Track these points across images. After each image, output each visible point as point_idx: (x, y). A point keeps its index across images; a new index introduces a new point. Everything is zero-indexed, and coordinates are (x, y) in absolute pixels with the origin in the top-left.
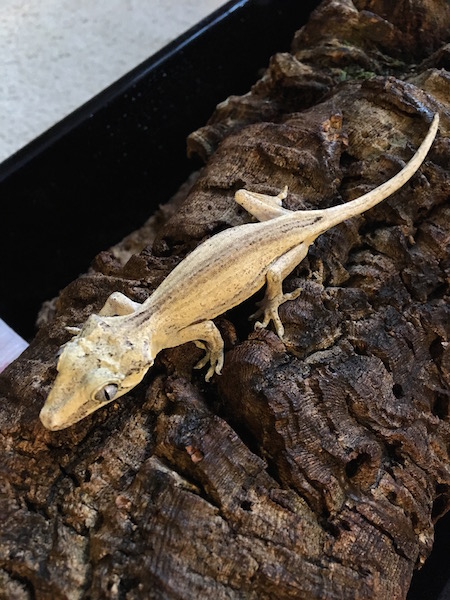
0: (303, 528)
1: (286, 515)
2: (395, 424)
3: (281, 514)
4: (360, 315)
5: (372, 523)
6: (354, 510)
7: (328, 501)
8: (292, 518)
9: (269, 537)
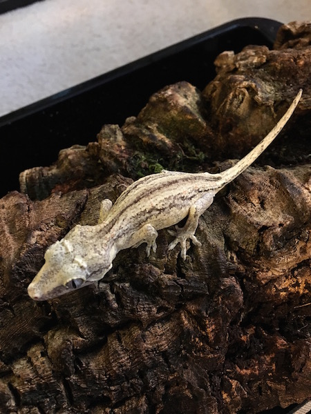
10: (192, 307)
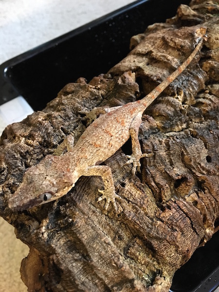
0: (148, 201)
1: (141, 193)
2: (204, 172)
3: (138, 192)
4: (197, 120)
5: (182, 210)
6: (175, 202)
7: (162, 194)
8: (143, 195)
9: (131, 200)
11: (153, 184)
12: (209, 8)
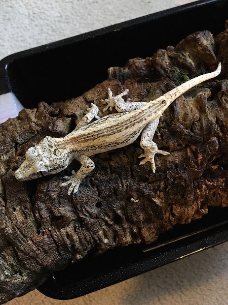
2: (87, 214)
3: (22, 218)
6: (50, 231)
9: (14, 222)
10: (193, 147)
11: (37, 215)
12: (181, 61)
